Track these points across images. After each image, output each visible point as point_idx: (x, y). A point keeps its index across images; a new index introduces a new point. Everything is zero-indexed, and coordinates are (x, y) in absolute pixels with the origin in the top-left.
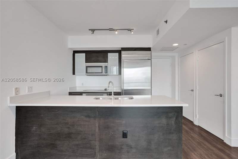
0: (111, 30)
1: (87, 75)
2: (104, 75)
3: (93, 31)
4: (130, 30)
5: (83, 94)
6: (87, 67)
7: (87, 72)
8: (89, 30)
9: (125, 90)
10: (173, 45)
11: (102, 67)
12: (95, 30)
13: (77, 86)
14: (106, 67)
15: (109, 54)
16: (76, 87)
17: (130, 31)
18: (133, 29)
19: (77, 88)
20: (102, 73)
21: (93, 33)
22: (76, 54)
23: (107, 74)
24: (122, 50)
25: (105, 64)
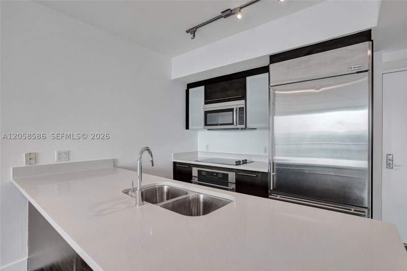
0: (226, 13)
1: (208, 130)
2: (238, 129)
3: (193, 31)
5: (193, 168)
6: (206, 113)
7: (206, 124)
8: (187, 32)
11: (232, 110)
12: (197, 28)
13: (199, 150)
16: (197, 152)
19: (199, 153)
20: (233, 124)
21: (194, 36)
22: (191, 90)
23: (243, 126)
24: (272, 62)
25: (240, 103)
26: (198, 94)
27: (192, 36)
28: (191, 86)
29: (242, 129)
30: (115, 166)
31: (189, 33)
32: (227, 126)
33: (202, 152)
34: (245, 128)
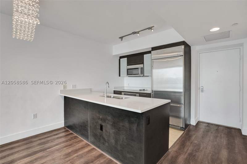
0: (134, 33)
1: (128, 77)
2: (141, 76)
3: (121, 38)
4: (150, 28)
5: (122, 93)
6: (128, 69)
7: (128, 74)
8: (119, 38)
9: (154, 91)
10: (211, 31)
11: (138, 68)
12: (123, 37)
13: (125, 86)
15: (146, 55)
17: (150, 30)
18: (153, 27)
20: (138, 74)
21: (122, 40)
22: (121, 59)
23: (143, 75)
24: (152, 50)
25: (141, 66)
26: (124, 61)
27: (121, 40)
28: (121, 57)
29: (142, 76)
30: (91, 91)
31: (120, 39)
32: (136, 75)
33: (126, 87)
34: (144, 76)
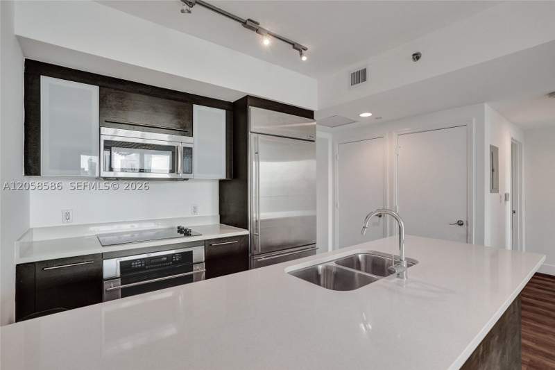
0: (252, 25)
10: (361, 115)
11: (172, 148)
14: (188, 152)
15: (196, 108)
17: (298, 52)
23: (191, 176)
